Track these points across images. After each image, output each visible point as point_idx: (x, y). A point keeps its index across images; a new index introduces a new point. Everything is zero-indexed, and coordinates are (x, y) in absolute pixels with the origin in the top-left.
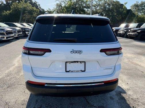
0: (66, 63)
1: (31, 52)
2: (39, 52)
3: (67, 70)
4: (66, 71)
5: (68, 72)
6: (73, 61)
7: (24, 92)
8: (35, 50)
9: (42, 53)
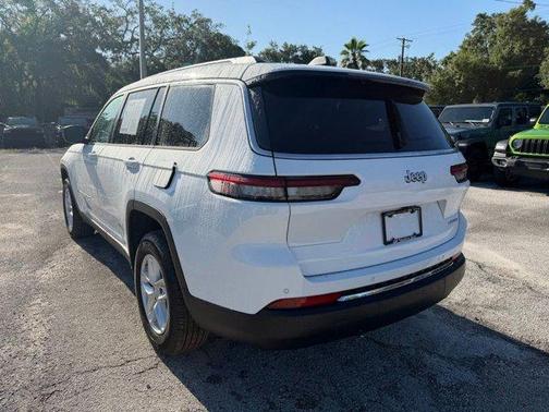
0: (383, 215)
1: (292, 191)
2: (319, 191)
3: (388, 239)
4: (386, 243)
5: (391, 242)
6: (398, 207)
7: (149, 387)
8: (316, 182)
9: (328, 190)
